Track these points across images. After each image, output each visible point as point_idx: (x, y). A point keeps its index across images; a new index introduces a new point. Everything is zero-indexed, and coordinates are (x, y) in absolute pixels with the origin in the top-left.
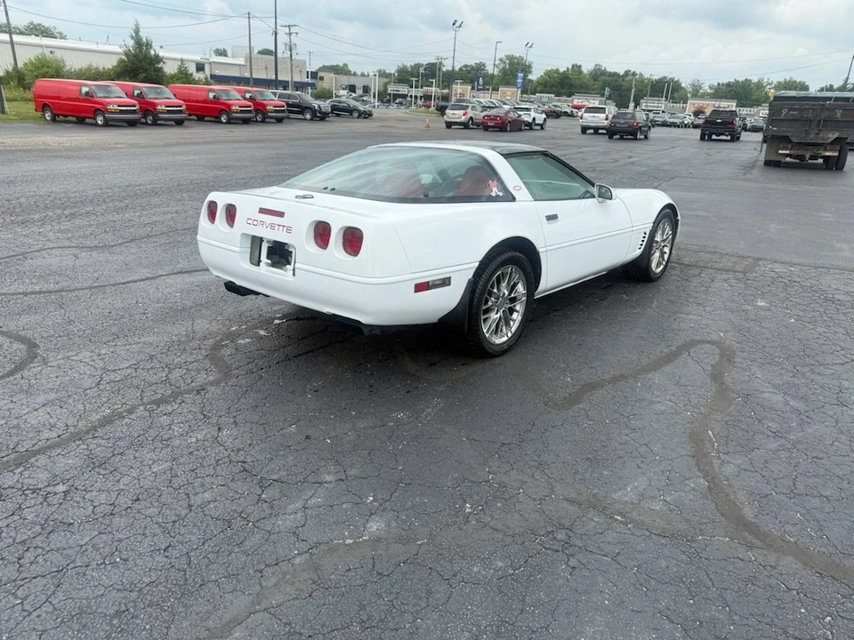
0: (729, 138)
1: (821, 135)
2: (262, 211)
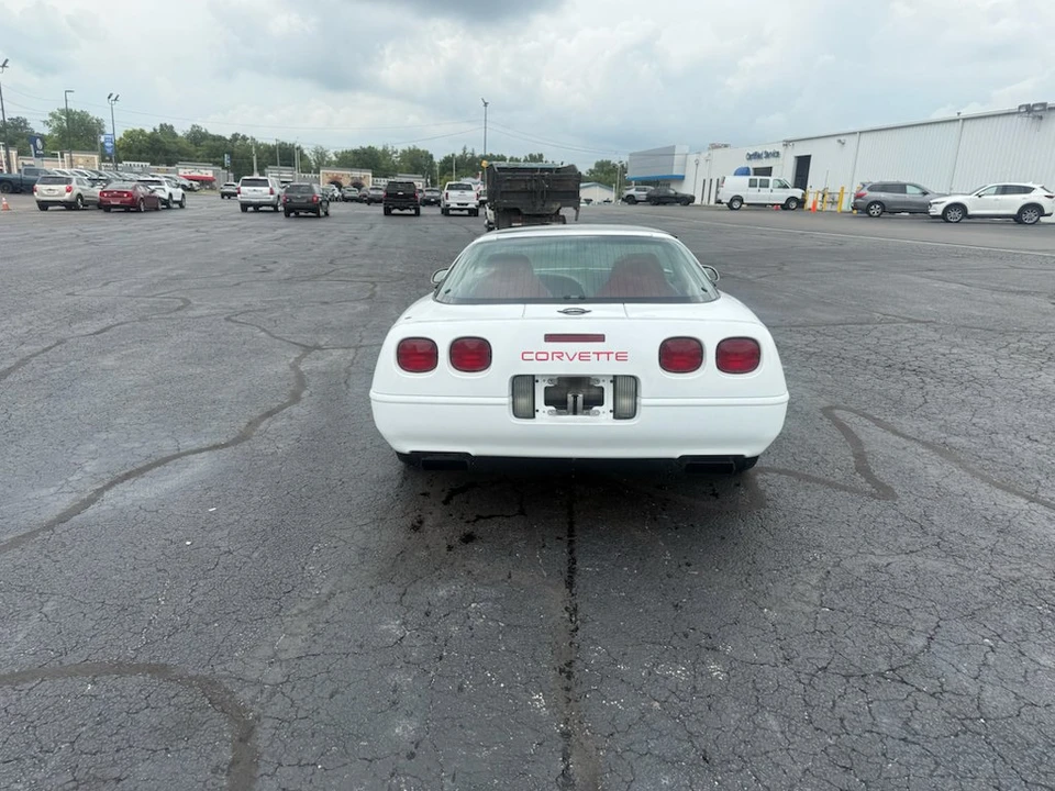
0: (413, 212)
1: (546, 206)
2: (550, 338)
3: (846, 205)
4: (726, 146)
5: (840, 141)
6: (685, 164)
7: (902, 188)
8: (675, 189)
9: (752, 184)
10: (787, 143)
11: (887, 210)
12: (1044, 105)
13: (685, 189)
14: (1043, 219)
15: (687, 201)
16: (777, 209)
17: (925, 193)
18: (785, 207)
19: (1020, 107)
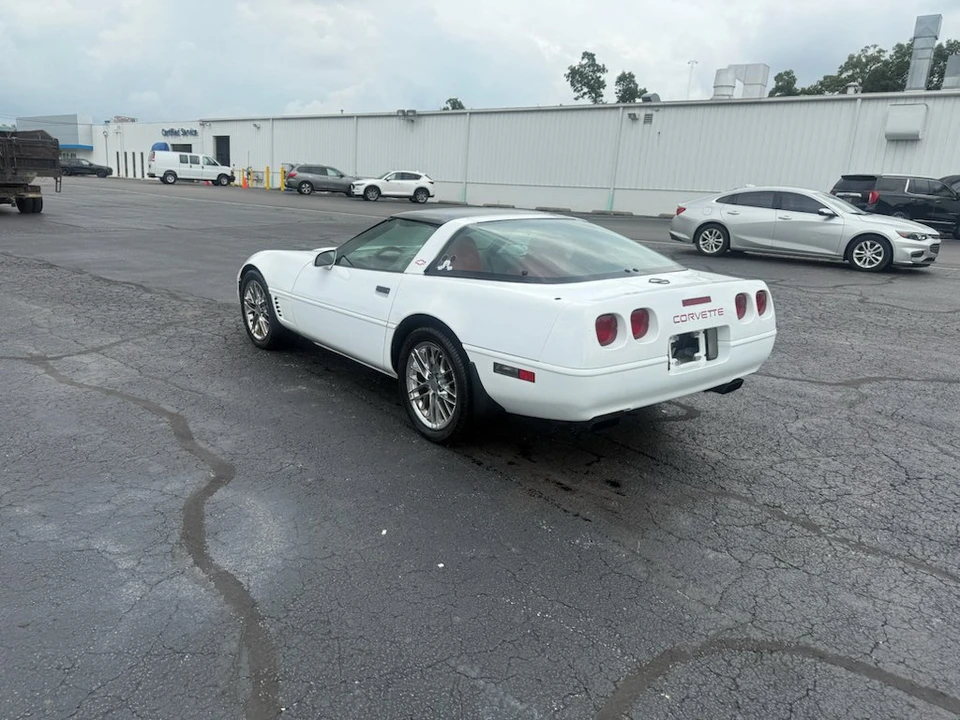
1: (19, 175)
2: (686, 303)
3: (278, 182)
4: (133, 120)
5: (255, 125)
6: (90, 134)
7: (323, 170)
8: (85, 160)
9: (183, 160)
10: (203, 123)
11: (314, 188)
12: (414, 111)
13: (98, 159)
14: (430, 200)
15: (104, 172)
16: (208, 184)
17: (342, 176)
18: (217, 183)
19: (398, 112)
